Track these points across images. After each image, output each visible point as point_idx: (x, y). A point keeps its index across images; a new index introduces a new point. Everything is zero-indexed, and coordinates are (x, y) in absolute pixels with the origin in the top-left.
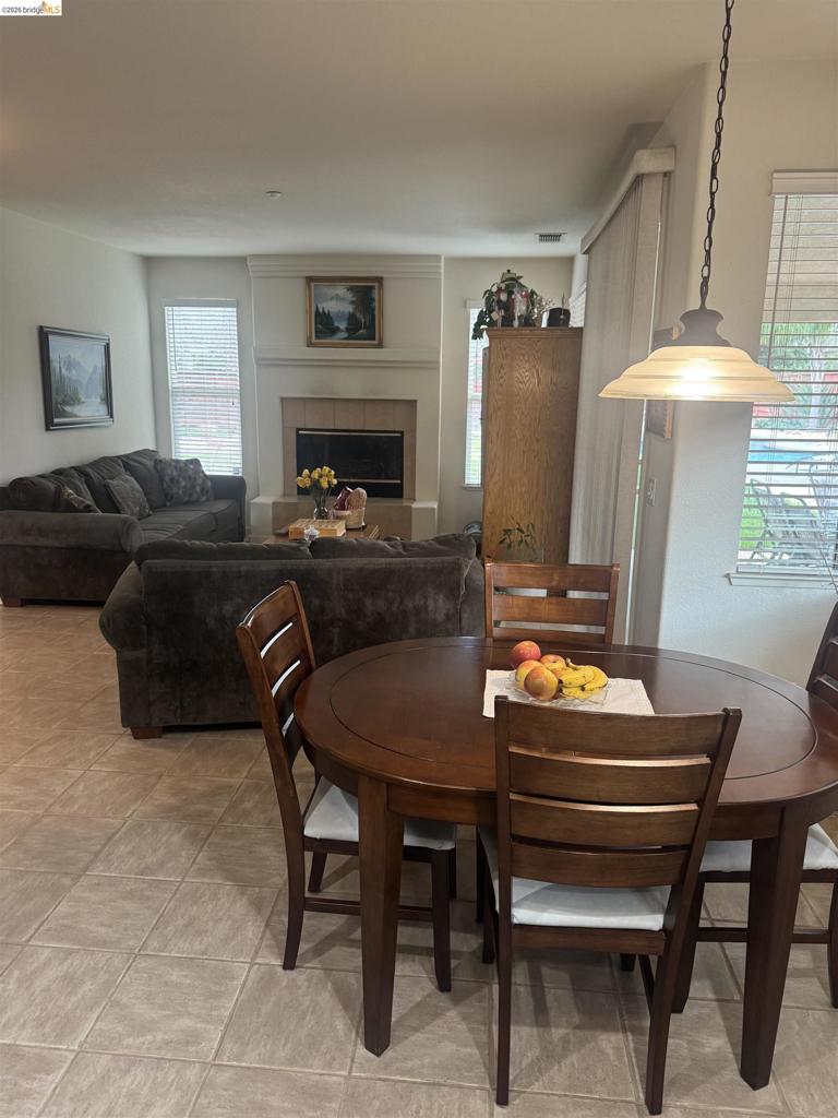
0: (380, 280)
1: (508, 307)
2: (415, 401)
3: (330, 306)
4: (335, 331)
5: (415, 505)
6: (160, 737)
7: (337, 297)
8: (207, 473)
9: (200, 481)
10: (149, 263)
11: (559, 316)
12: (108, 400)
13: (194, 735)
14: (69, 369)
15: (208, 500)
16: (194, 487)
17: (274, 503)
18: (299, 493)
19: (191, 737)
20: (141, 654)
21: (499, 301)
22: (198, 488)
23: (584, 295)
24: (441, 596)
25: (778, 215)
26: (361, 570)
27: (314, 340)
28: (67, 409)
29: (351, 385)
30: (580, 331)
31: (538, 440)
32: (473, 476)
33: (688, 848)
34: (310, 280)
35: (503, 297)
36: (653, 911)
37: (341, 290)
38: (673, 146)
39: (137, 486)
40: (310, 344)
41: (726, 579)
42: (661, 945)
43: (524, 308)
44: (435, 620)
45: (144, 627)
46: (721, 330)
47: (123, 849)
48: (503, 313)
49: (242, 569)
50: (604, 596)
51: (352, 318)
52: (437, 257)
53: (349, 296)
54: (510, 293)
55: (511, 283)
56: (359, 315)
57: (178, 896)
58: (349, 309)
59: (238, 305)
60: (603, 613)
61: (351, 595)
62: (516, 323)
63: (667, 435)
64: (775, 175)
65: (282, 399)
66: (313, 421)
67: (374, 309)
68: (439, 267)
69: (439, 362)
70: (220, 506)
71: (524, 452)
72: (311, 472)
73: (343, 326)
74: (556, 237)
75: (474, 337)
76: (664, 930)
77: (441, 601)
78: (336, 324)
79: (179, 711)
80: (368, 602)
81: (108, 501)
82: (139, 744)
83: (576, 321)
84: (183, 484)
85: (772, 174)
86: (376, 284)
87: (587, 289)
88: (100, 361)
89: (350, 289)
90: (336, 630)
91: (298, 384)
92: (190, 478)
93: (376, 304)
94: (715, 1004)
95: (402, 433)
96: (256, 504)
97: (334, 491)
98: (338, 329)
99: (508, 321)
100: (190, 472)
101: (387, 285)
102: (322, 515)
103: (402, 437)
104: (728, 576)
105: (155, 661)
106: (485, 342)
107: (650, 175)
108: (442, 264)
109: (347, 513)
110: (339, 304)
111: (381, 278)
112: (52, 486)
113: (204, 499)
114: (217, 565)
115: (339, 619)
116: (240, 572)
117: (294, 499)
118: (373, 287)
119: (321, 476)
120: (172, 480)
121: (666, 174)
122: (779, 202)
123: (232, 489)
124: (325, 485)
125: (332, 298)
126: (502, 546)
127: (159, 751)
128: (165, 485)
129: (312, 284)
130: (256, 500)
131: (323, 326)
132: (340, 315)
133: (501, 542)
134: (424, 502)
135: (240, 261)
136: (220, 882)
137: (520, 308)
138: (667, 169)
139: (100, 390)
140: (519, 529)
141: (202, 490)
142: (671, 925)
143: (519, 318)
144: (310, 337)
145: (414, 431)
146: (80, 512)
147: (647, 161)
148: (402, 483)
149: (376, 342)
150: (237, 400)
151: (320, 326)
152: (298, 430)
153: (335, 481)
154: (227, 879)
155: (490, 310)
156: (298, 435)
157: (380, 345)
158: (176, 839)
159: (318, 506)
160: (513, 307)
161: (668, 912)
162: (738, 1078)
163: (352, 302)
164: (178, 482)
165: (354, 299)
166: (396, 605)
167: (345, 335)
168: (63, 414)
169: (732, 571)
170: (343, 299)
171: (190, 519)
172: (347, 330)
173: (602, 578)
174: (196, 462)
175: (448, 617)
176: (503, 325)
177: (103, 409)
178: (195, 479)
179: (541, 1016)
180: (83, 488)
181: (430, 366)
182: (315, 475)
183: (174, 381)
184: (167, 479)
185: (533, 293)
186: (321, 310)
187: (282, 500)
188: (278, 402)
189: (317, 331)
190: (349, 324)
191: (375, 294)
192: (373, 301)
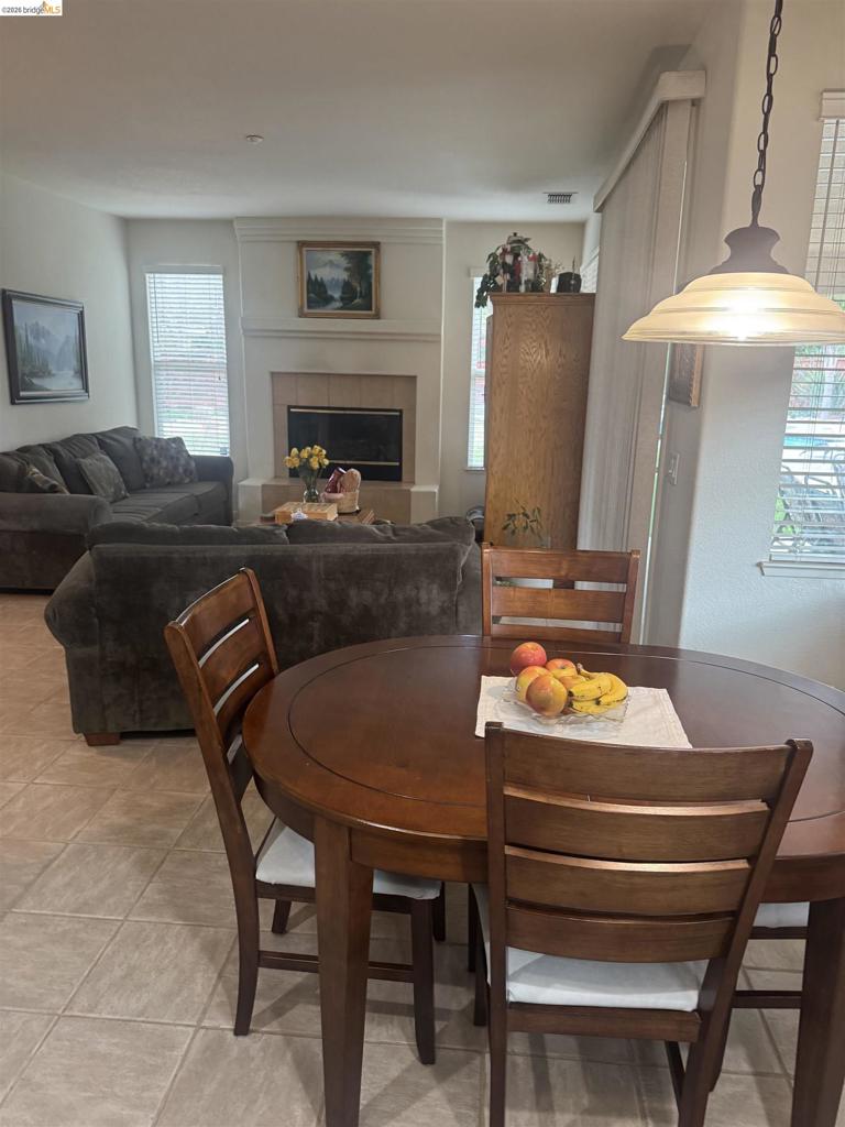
0: (376, 245)
1: (514, 271)
2: (415, 377)
3: (324, 274)
4: (328, 300)
5: (414, 489)
6: (117, 744)
7: (331, 264)
8: (191, 453)
9: (182, 462)
10: (129, 226)
11: (570, 282)
12: (82, 372)
13: (156, 742)
14: (37, 337)
15: (191, 481)
16: (176, 468)
17: (264, 486)
18: (289, 475)
19: (155, 744)
20: (95, 650)
21: (504, 265)
22: (181, 470)
23: (596, 262)
24: (435, 586)
26: (344, 557)
27: (306, 310)
28: (35, 381)
29: (345, 360)
30: (592, 296)
31: (545, 417)
32: (476, 459)
33: (735, 915)
34: (301, 245)
35: (509, 259)
37: (335, 256)
38: (705, 69)
39: (112, 465)
40: (302, 315)
41: (758, 569)
42: (695, 1030)
43: (531, 272)
44: (428, 613)
45: (96, 620)
46: (776, 253)
47: (60, 880)
48: (508, 276)
49: (207, 555)
50: (621, 588)
51: (347, 286)
52: (439, 221)
53: (344, 262)
54: (517, 256)
55: (517, 245)
56: (355, 284)
57: (118, 938)
58: (344, 276)
59: (224, 273)
60: (620, 608)
61: (332, 585)
62: (522, 288)
63: (694, 403)
64: (825, 94)
65: (273, 374)
66: (306, 397)
67: (370, 277)
68: (440, 232)
69: (440, 335)
70: (204, 488)
71: (530, 431)
73: (337, 295)
74: (564, 198)
75: (478, 305)
76: (698, 1010)
77: (435, 591)
78: (330, 293)
79: (137, 716)
80: (353, 592)
81: (78, 481)
82: (93, 751)
83: (588, 286)
84: (164, 463)
85: (822, 94)
86: (373, 250)
87: (600, 254)
88: (73, 331)
89: (345, 255)
90: (316, 625)
91: (289, 358)
92: (172, 458)
93: (373, 271)
94: (751, 1078)
95: (401, 411)
96: (244, 486)
97: (325, 472)
98: (331, 299)
99: (513, 285)
100: (173, 452)
101: (383, 248)
102: (312, 498)
103: (401, 416)
104: (759, 565)
105: (109, 659)
106: (488, 310)
107: (675, 102)
108: (444, 228)
109: (339, 496)
110: (333, 271)
111: (379, 243)
112: (15, 465)
113: (187, 480)
114: (179, 550)
115: (321, 613)
116: (205, 558)
117: (286, 482)
118: (370, 253)
119: (311, 456)
120: (152, 460)
121: (695, 103)
122: (829, 128)
123: (217, 471)
124: (316, 466)
125: (325, 265)
126: (505, 532)
127: (116, 760)
128: (144, 465)
129: (304, 249)
130: (245, 483)
131: (316, 295)
132: (335, 282)
133: (505, 528)
134: (424, 485)
135: (227, 223)
136: (168, 920)
137: (527, 272)
138: (696, 94)
139: (74, 363)
140: (523, 514)
141: (185, 471)
142: (709, 1003)
143: (526, 282)
144: (301, 308)
145: (412, 408)
146: (45, 492)
147: (672, 86)
148: (400, 467)
149: (373, 312)
150: (224, 376)
151: (312, 295)
152: (289, 407)
153: (327, 462)
154: (180, 918)
155: (494, 274)
156: (289, 411)
157: (377, 316)
158: (124, 867)
159: (309, 488)
160: (520, 271)
161: (704, 988)
163: (347, 269)
164: (159, 462)
165: (349, 265)
166: (385, 596)
167: (339, 304)
168: (30, 387)
169: (765, 560)
170: (338, 266)
171: (170, 501)
172: (342, 299)
173: (618, 566)
174: (178, 441)
175: (443, 611)
176: (508, 290)
177: (77, 384)
178: (178, 459)
179: (543, 1096)
180: (53, 467)
181: (433, 339)
182: (305, 454)
183: (157, 352)
184: (146, 458)
185: (541, 256)
186: (313, 278)
187: (273, 483)
188: (268, 377)
189: (309, 301)
190: (343, 293)
191: (372, 261)
192: (369, 267)
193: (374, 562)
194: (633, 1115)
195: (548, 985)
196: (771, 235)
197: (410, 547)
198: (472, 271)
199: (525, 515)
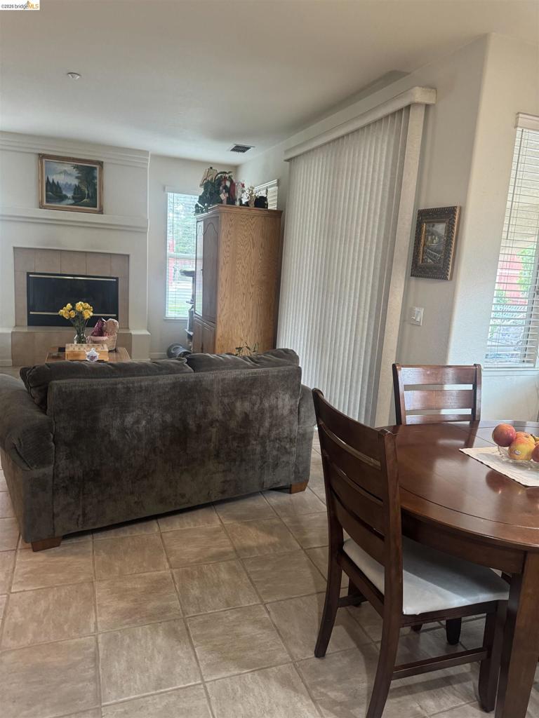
0: (101, 164)
1: (231, 192)
2: (128, 256)
3: (59, 179)
4: (63, 198)
5: (133, 332)
6: (58, 546)
7: (65, 172)
17: (12, 333)
18: (29, 324)
20: (48, 470)
21: (225, 187)
24: (287, 396)
27: (45, 203)
29: (74, 240)
34: (42, 157)
37: (68, 167)
40: (41, 206)
44: (282, 415)
51: (77, 189)
52: (144, 152)
53: (75, 172)
54: (232, 182)
56: (84, 188)
58: (75, 182)
61: (226, 401)
64: (520, 115)
65: (14, 248)
66: (43, 267)
67: (95, 185)
68: (147, 160)
69: (147, 228)
71: (244, 294)
72: (74, 305)
73: (70, 195)
74: (245, 150)
77: (287, 400)
78: (64, 193)
80: (238, 404)
83: (273, 205)
85: (518, 113)
86: (98, 167)
89: (76, 167)
90: (214, 430)
91: (31, 238)
93: (97, 181)
95: (117, 278)
98: (65, 197)
99: (231, 201)
101: (106, 167)
102: (81, 341)
103: (117, 283)
105: (61, 475)
108: (150, 158)
109: (105, 338)
110: (67, 178)
111: (102, 162)
115: (217, 420)
117: (26, 330)
118: (95, 168)
121: (427, 106)
122: (519, 133)
124: (86, 317)
125: (61, 173)
129: (44, 160)
131: (53, 194)
132: (68, 186)
136: (236, 672)
138: (428, 102)
140: (248, 348)
144: (42, 201)
145: (127, 278)
147: (419, 95)
148: (117, 316)
149: (97, 209)
151: (50, 193)
152: (28, 274)
153: (91, 314)
154: (242, 667)
156: (28, 278)
157: (101, 212)
159: (78, 334)
163: (77, 178)
165: (79, 175)
166: (257, 406)
167: (71, 201)
170: (70, 175)
172: (73, 198)
175: (291, 412)
176: (228, 203)
181: (140, 231)
182: (80, 308)
186: (51, 181)
187: (20, 330)
188: (12, 249)
189: (48, 197)
190: (75, 194)
191: (97, 173)
192: (95, 178)
193: (253, 382)
198: (166, 188)
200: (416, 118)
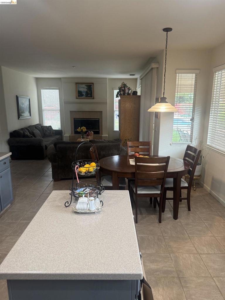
0: (93, 83)
1: (124, 91)
2: (102, 112)
3: (82, 90)
4: (82, 95)
5: (103, 136)
6: (60, 181)
7: (83, 87)
8: (53, 129)
9: (52, 131)
10: (37, 79)
11: (135, 93)
12: (30, 112)
13: (67, 181)
14: (22, 105)
15: (54, 135)
16: (51, 132)
17: (69, 136)
18: (75, 133)
20: (57, 164)
21: (122, 90)
22: (52, 133)
23: (140, 88)
25: (177, 77)
26: (100, 146)
27: (78, 97)
28: (22, 114)
29: (87, 108)
30: (140, 96)
31: (131, 120)
32: (116, 128)
33: (163, 179)
34: (76, 83)
35: (123, 89)
36: (159, 191)
37: (84, 86)
38: (158, 63)
39: (39, 132)
40: (77, 98)
41: (170, 145)
42: (160, 195)
43: (128, 91)
45: (57, 158)
46: (167, 100)
48: (123, 92)
51: (87, 92)
52: (106, 78)
53: (86, 87)
54: (124, 88)
55: (124, 86)
56: (88, 92)
58: (86, 90)
59: (59, 89)
60: (148, 150)
62: (126, 94)
63: (159, 118)
64: (177, 70)
65: (70, 111)
66: (78, 116)
67: (92, 90)
68: (107, 81)
70: (58, 137)
71: (129, 123)
72: (81, 128)
73: (84, 94)
74: (134, 75)
75: (116, 97)
76: (160, 193)
77: (116, 152)
78: (83, 94)
79: (64, 176)
81: (34, 135)
82: (56, 182)
83: (139, 94)
84: (48, 131)
86: (92, 85)
87: (141, 86)
88: (28, 103)
89: (86, 85)
91: (74, 108)
92: (50, 130)
93: (92, 89)
95: (99, 119)
96: (65, 136)
97: (86, 132)
98: (83, 95)
99: (124, 94)
100: (50, 129)
101: (95, 84)
102: (83, 138)
103: (99, 120)
104: (170, 144)
106: (119, 98)
107: (154, 68)
108: (107, 80)
109: (89, 137)
110: (84, 89)
112: (22, 132)
113: (53, 135)
114: (72, 145)
117: (74, 135)
118: (91, 85)
119: (83, 129)
120: (46, 131)
122: (177, 75)
123: (59, 133)
124: (84, 131)
126: (124, 143)
128: (44, 132)
130: (65, 135)
131: (80, 94)
132: (84, 92)
133: (125, 142)
134: (105, 135)
135: (60, 79)
137: (127, 91)
138: (157, 67)
139: (28, 110)
141: (53, 133)
142: (161, 192)
143: (127, 93)
144: (77, 97)
145: (102, 118)
146: (30, 137)
147: (154, 65)
148: (99, 131)
149: (93, 98)
150: (59, 112)
151: (79, 94)
152: (74, 118)
153: (86, 130)
155: (120, 91)
156: (74, 120)
157: (93, 99)
159: (82, 136)
160: (125, 91)
161: (161, 191)
162: (173, 219)
163: (86, 89)
164: (47, 131)
165: (87, 88)
167: (85, 96)
168: (21, 115)
169: (171, 143)
171: (53, 139)
172: (86, 95)
174: (50, 126)
177: (29, 114)
178: (51, 131)
180: (28, 132)
181: (106, 103)
183: (44, 107)
184: (44, 130)
185: (129, 87)
186: (79, 90)
187: (71, 135)
188: (69, 112)
189: (78, 95)
190: (86, 94)
191: (92, 87)
192: (91, 88)
193: (106, 147)
194: (153, 215)
195: (142, 191)
196: (166, 98)
197: (111, 144)
198: (114, 89)
199: (128, 139)
200: (155, 71)
